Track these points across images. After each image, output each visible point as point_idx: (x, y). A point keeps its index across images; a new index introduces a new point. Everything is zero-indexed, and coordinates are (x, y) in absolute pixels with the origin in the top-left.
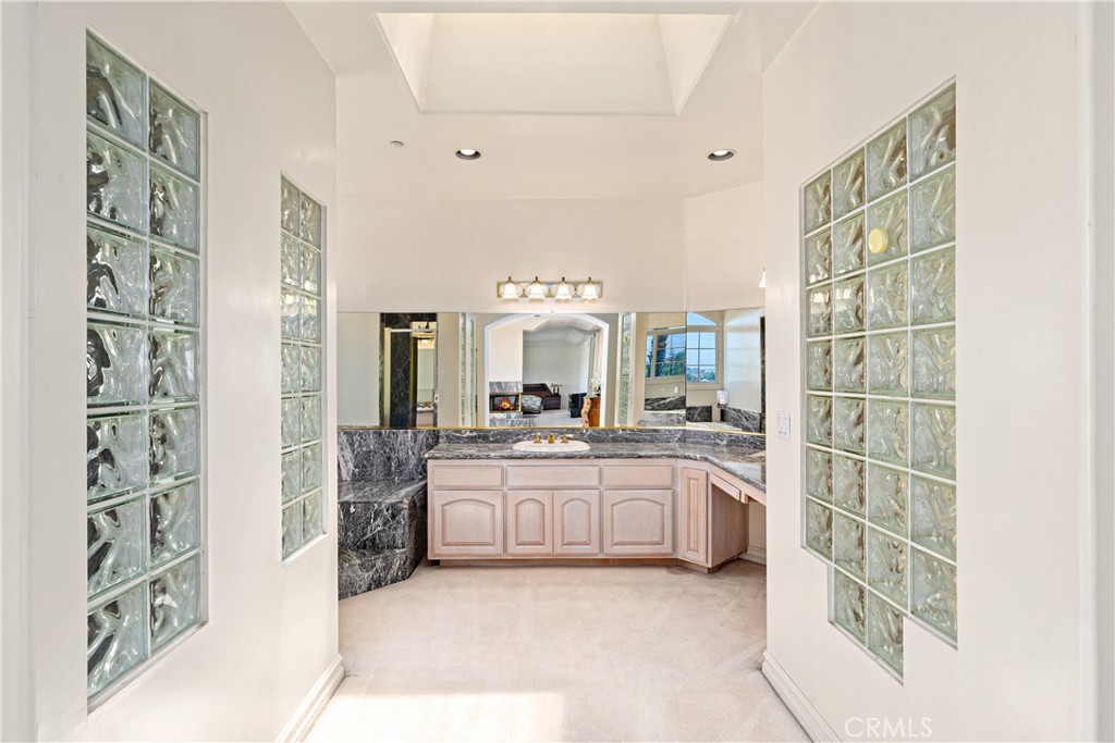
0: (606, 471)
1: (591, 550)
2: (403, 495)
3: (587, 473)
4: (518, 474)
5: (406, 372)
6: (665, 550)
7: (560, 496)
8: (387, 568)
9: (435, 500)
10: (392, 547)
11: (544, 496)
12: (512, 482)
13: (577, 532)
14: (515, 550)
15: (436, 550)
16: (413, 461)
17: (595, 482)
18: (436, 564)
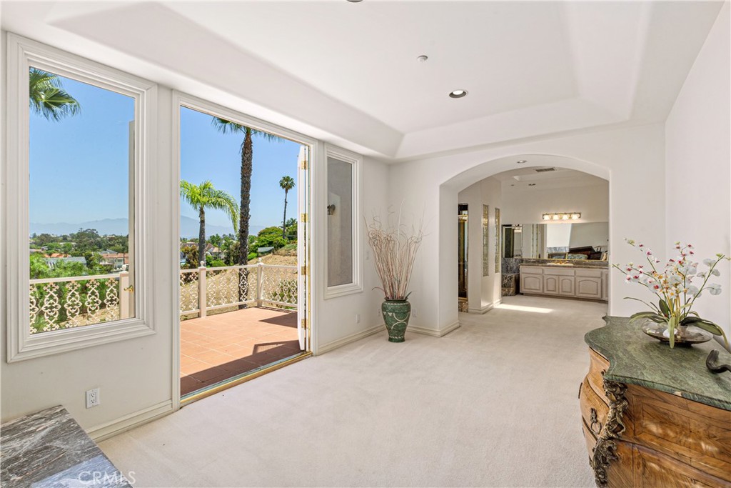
0: (577, 271)
1: (572, 294)
2: (513, 275)
3: (571, 272)
4: (547, 271)
5: (510, 242)
6: (599, 296)
7: (561, 278)
8: (509, 292)
9: (522, 276)
10: (510, 287)
11: (556, 278)
12: (546, 273)
13: (567, 288)
14: (546, 292)
15: (522, 290)
16: (515, 267)
17: (573, 274)
18: (522, 294)
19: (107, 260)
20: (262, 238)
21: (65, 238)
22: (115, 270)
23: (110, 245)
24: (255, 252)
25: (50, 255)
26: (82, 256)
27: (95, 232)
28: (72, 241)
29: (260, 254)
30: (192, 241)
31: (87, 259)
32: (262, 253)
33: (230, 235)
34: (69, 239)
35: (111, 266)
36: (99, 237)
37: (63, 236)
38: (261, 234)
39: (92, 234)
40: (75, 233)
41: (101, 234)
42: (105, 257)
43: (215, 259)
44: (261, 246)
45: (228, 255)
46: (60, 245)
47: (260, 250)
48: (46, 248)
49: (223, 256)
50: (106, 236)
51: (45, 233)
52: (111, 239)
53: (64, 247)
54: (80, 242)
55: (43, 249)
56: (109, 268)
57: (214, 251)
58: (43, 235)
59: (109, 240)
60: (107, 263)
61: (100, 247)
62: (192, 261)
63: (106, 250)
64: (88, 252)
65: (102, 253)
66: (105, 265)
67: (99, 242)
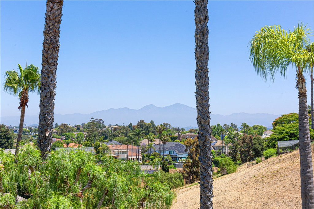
19: (112, 152)
20: (279, 128)
21: (78, 128)
23: (115, 136)
24: (274, 146)
25: (68, 144)
26: (92, 146)
27: (102, 122)
28: (83, 131)
29: (281, 151)
30: (191, 132)
31: (96, 150)
32: (285, 149)
33: (232, 125)
34: (81, 129)
36: (105, 127)
37: (77, 126)
38: (276, 124)
39: (99, 124)
40: (86, 123)
41: (106, 124)
42: (111, 148)
43: (219, 154)
44: (281, 139)
45: (234, 149)
46: (75, 135)
47: (281, 144)
48: (64, 137)
49: (227, 151)
50: (111, 126)
51: (64, 123)
52: (115, 130)
53: (78, 137)
54: (92, 132)
55: (62, 139)
57: (217, 144)
58: (62, 124)
59: (114, 131)
60: (112, 155)
61: (106, 138)
62: (194, 156)
63: (111, 141)
64: (97, 142)
65: (108, 144)
67: (105, 132)
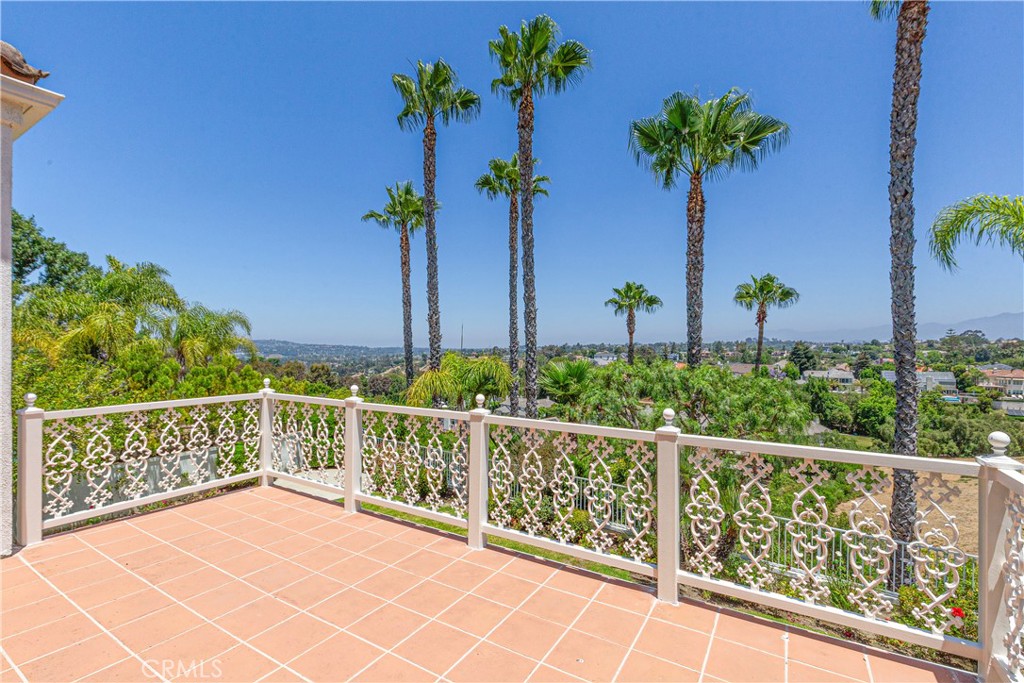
19: (992, 380)
21: (931, 344)
22: (1006, 398)
23: (1005, 356)
26: (950, 370)
27: (980, 334)
28: (940, 349)
31: (957, 376)
34: (938, 345)
35: (1001, 390)
36: (987, 343)
37: (928, 341)
39: (974, 338)
41: (991, 339)
42: (990, 375)
46: (923, 354)
50: (999, 341)
52: (1005, 346)
53: (928, 357)
56: (994, 392)
60: (992, 385)
61: (984, 359)
63: (993, 364)
64: (959, 365)
65: (984, 369)
66: (988, 389)
67: (984, 350)
